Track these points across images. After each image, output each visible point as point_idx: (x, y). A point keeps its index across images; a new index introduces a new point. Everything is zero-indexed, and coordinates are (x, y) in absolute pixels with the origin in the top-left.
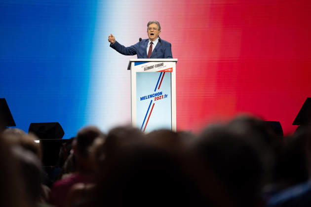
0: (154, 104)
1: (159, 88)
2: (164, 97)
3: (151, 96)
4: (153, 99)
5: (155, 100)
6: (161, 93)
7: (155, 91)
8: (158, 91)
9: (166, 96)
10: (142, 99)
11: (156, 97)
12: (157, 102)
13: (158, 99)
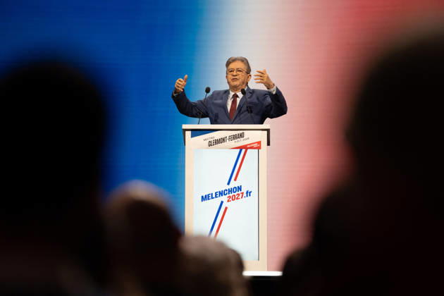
0: (226, 208)
1: (235, 180)
2: (245, 195)
3: (221, 194)
4: (224, 198)
5: (228, 201)
6: (240, 188)
7: (228, 184)
8: (233, 184)
9: (249, 193)
10: (204, 198)
11: (231, 195)
12: (231, 205)
13: (234, 198)
